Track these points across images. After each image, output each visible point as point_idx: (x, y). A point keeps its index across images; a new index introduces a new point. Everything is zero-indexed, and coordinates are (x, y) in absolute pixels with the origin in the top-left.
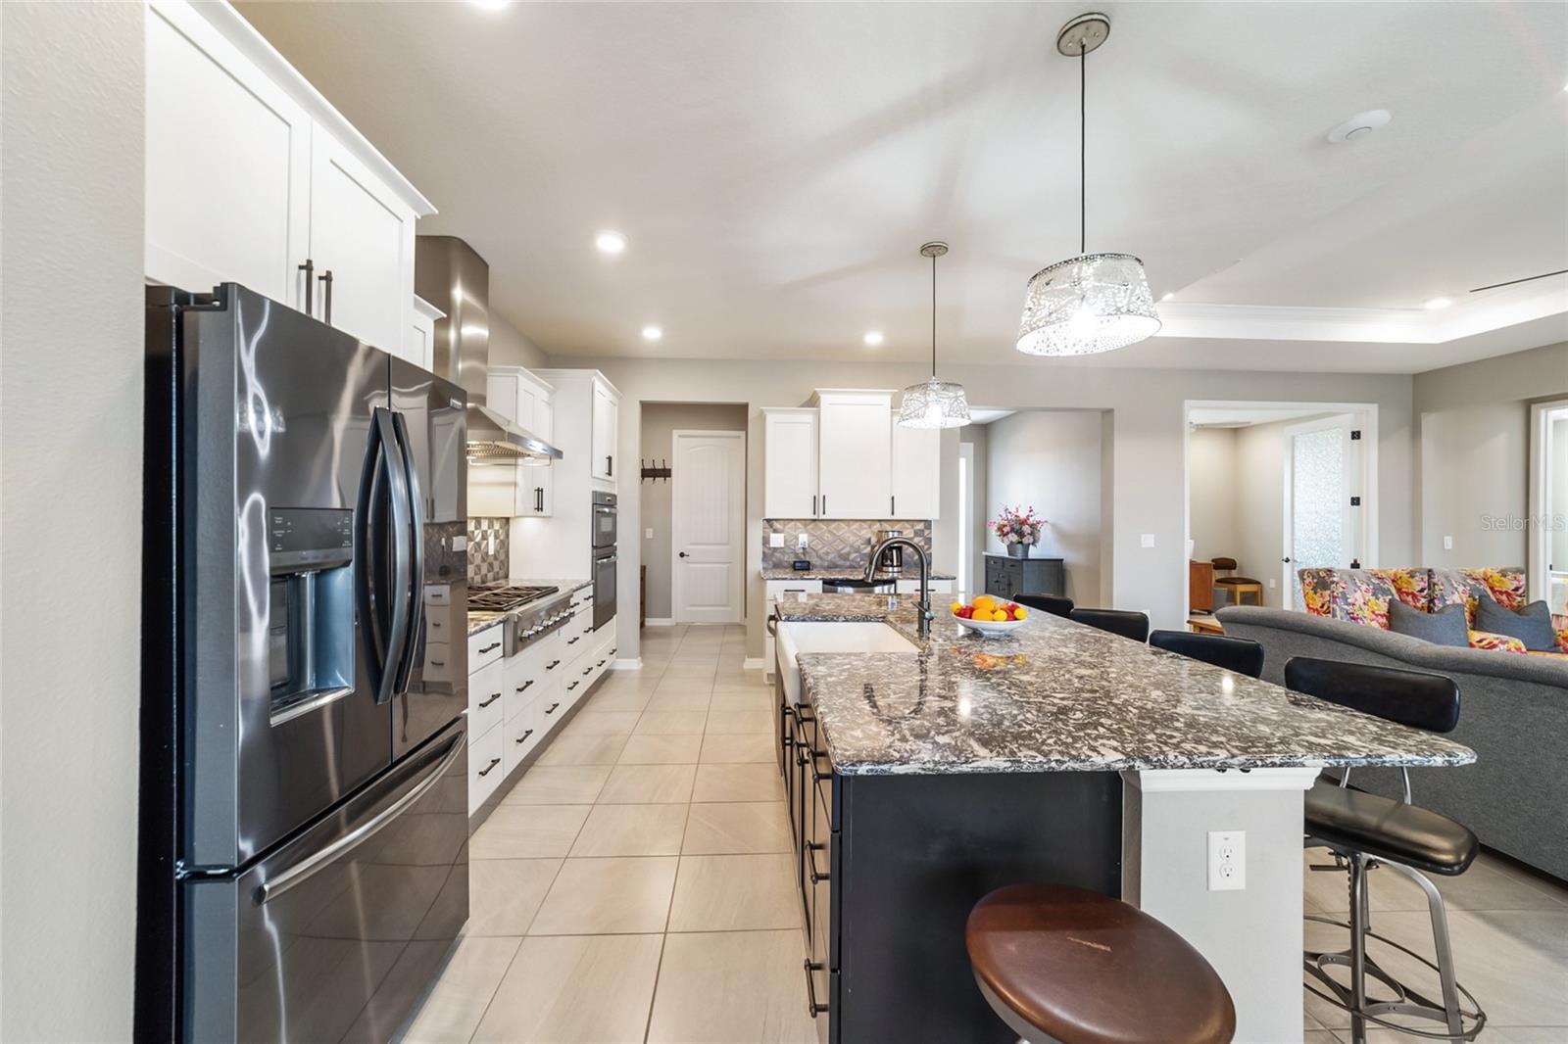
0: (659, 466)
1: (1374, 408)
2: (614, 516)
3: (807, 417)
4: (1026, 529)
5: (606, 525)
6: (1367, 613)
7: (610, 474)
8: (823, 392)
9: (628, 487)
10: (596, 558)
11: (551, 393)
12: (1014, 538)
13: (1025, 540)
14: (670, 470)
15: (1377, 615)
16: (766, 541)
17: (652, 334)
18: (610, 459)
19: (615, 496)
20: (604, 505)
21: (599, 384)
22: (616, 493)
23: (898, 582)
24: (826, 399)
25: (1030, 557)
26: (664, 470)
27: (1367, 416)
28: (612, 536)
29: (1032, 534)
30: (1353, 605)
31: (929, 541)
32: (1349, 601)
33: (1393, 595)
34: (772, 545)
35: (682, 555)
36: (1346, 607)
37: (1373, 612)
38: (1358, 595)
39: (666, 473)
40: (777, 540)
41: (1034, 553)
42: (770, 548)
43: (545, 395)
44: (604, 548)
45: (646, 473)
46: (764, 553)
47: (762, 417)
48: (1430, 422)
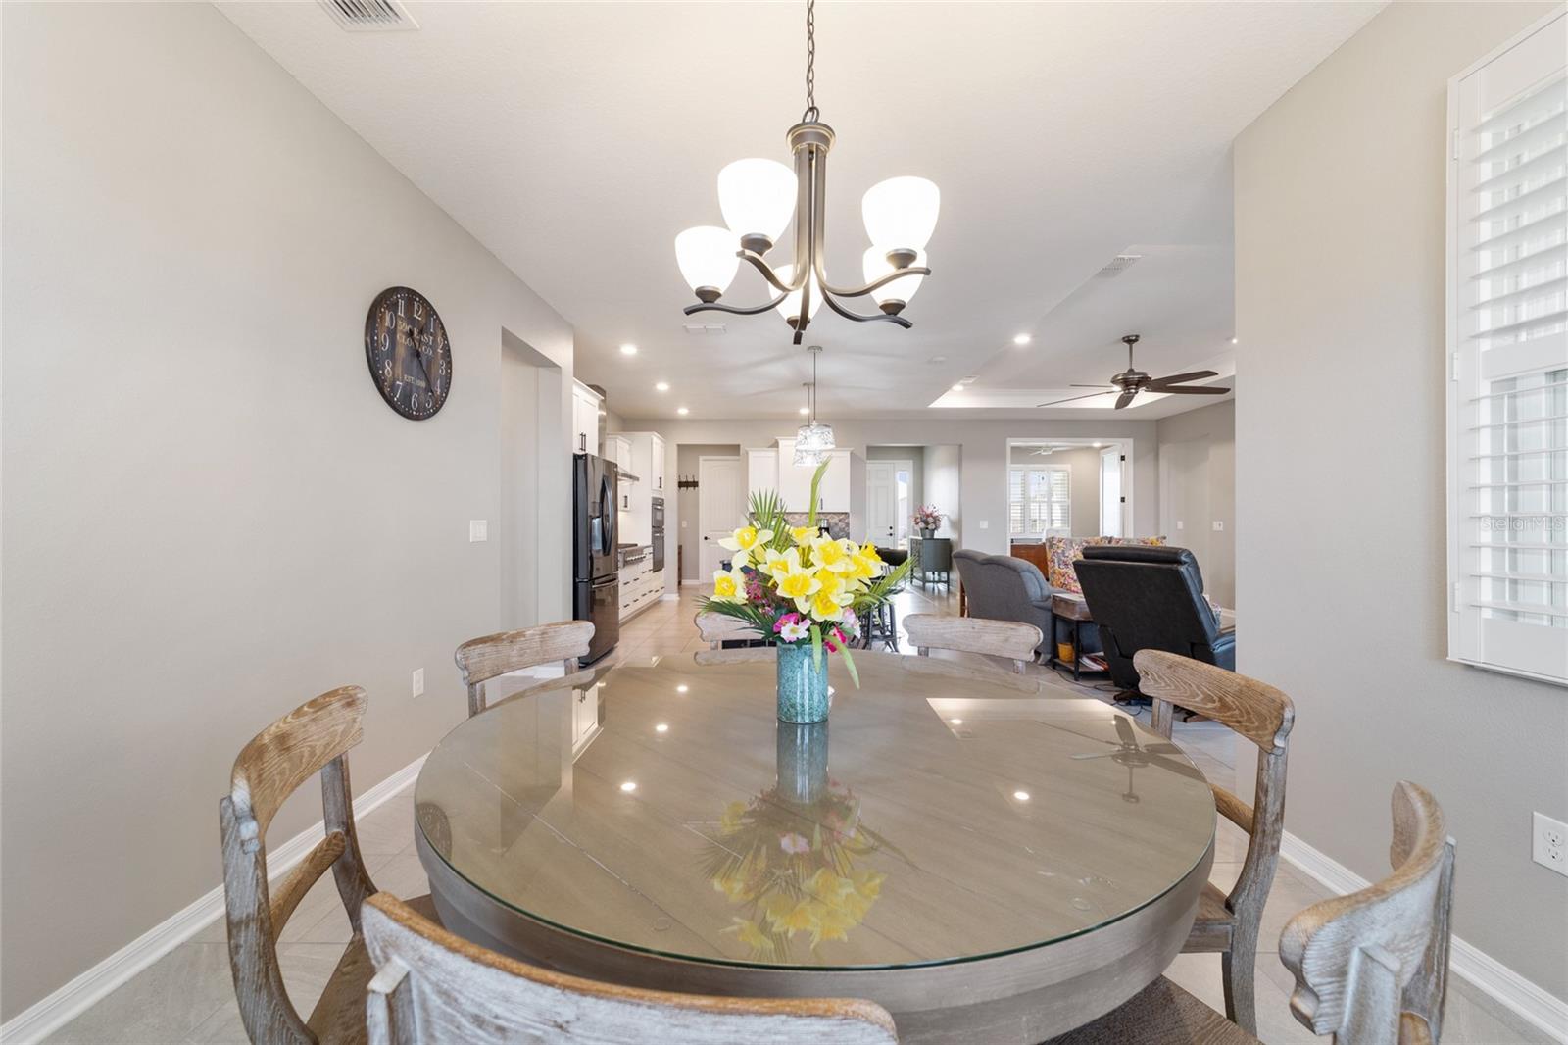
0: (690, 480)
1: (1130, 441)
2: (662, 510)
3: (772, 453)
4: (931, 520)
5: (659, 515)
7: (660, 487)
8: (780, 439)
9: (671, 493)
10: (653, 533)
11: (630, 445)
12: (922, 525)
13: (930, 527)
14: (697, 482)
17: (683, 411)
18: (660, 479)
19: (663, 500)
20: (658, 505)
21: (656, 439)
22: (663, 497)
24: (782, 443)
25: (935, 537)
26: (694, 482)
27: (1127, 446)
28: (662, 522)
29: (934, 523)
31: (847, 525)
35: (706, 538)
39: (695, 484)
41: (937, 535)
43: (628, 446)
44: (658, 527)
45: (681, 485)
47: (747, 453)
48: (1164, 449)
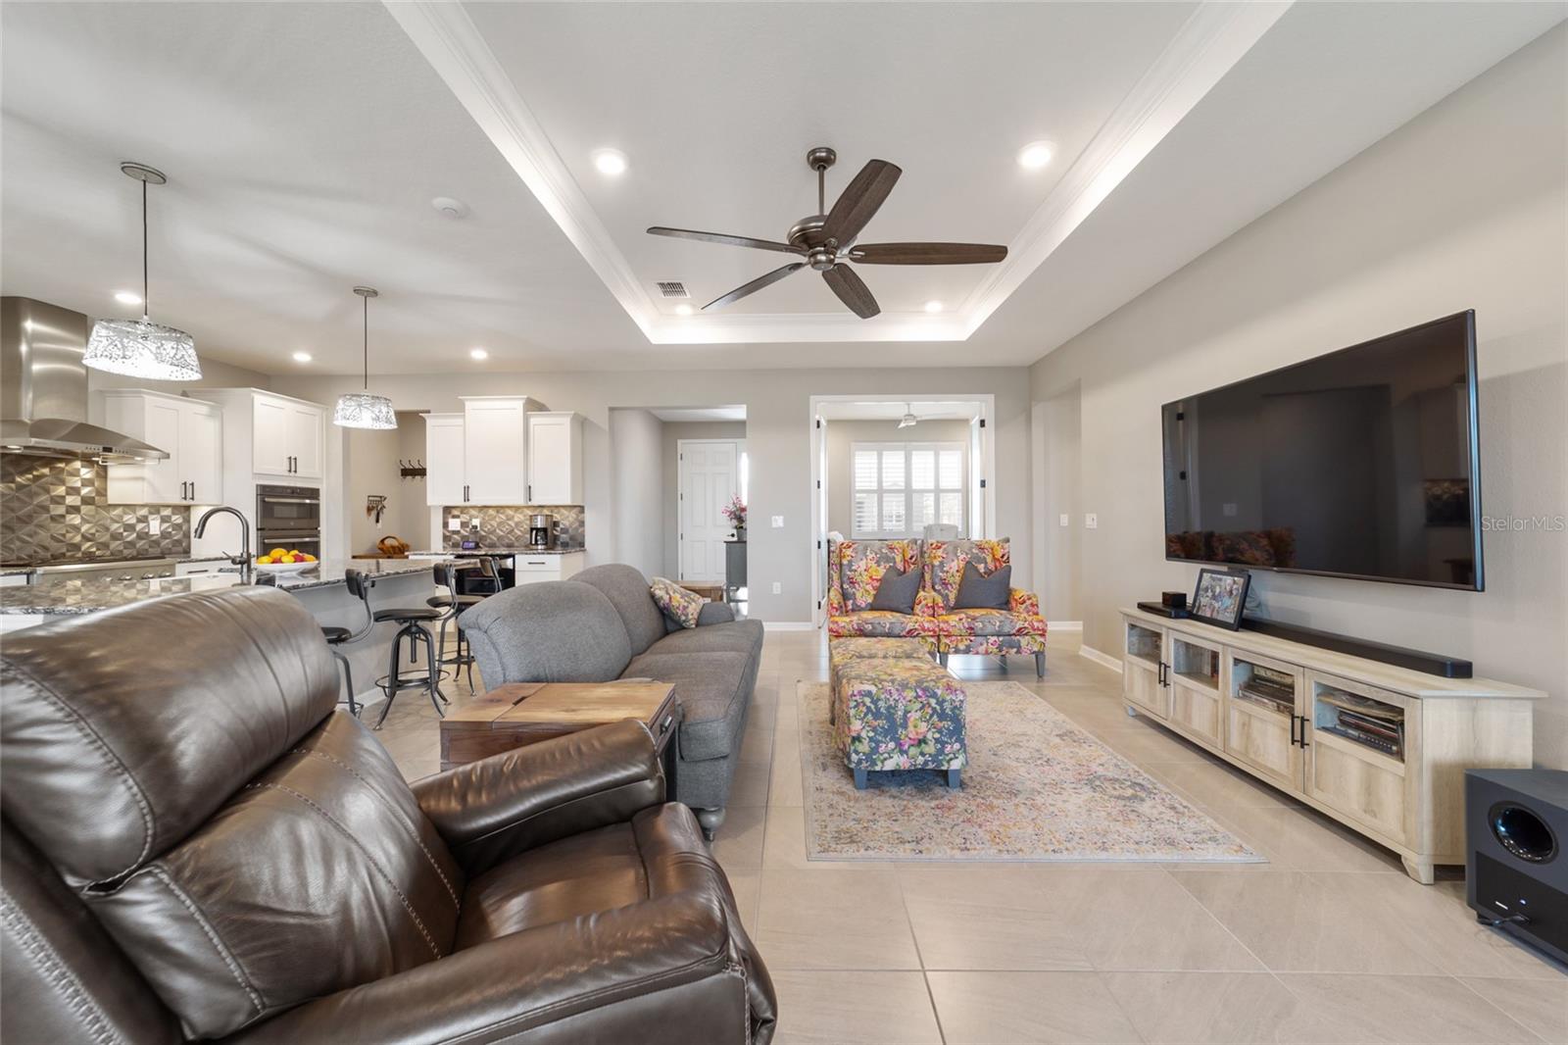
0: (416, 466)
1: (991, 398)
6: (865, 578)
7: (292, 470)
8: (467, 400)
14: (425, 470)
15: (873, 580)
16: (445, 525)
18: (290, 458)
22: (314, 486)
23: (516, 556)
24: (467, 406)
27: (992, 405)
30: (856, 571)
31: (582, 523)
32: (853, 568)
33: (895, 563)
34: (450, 529)
36: (849, 573)
37: (871, 577)
38: (863, 565)
40: (454, 524)
42: (449, 531)
46: (444, 534)
48: (1037, 411)
